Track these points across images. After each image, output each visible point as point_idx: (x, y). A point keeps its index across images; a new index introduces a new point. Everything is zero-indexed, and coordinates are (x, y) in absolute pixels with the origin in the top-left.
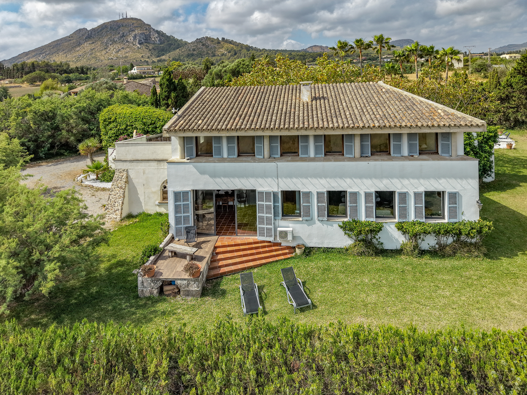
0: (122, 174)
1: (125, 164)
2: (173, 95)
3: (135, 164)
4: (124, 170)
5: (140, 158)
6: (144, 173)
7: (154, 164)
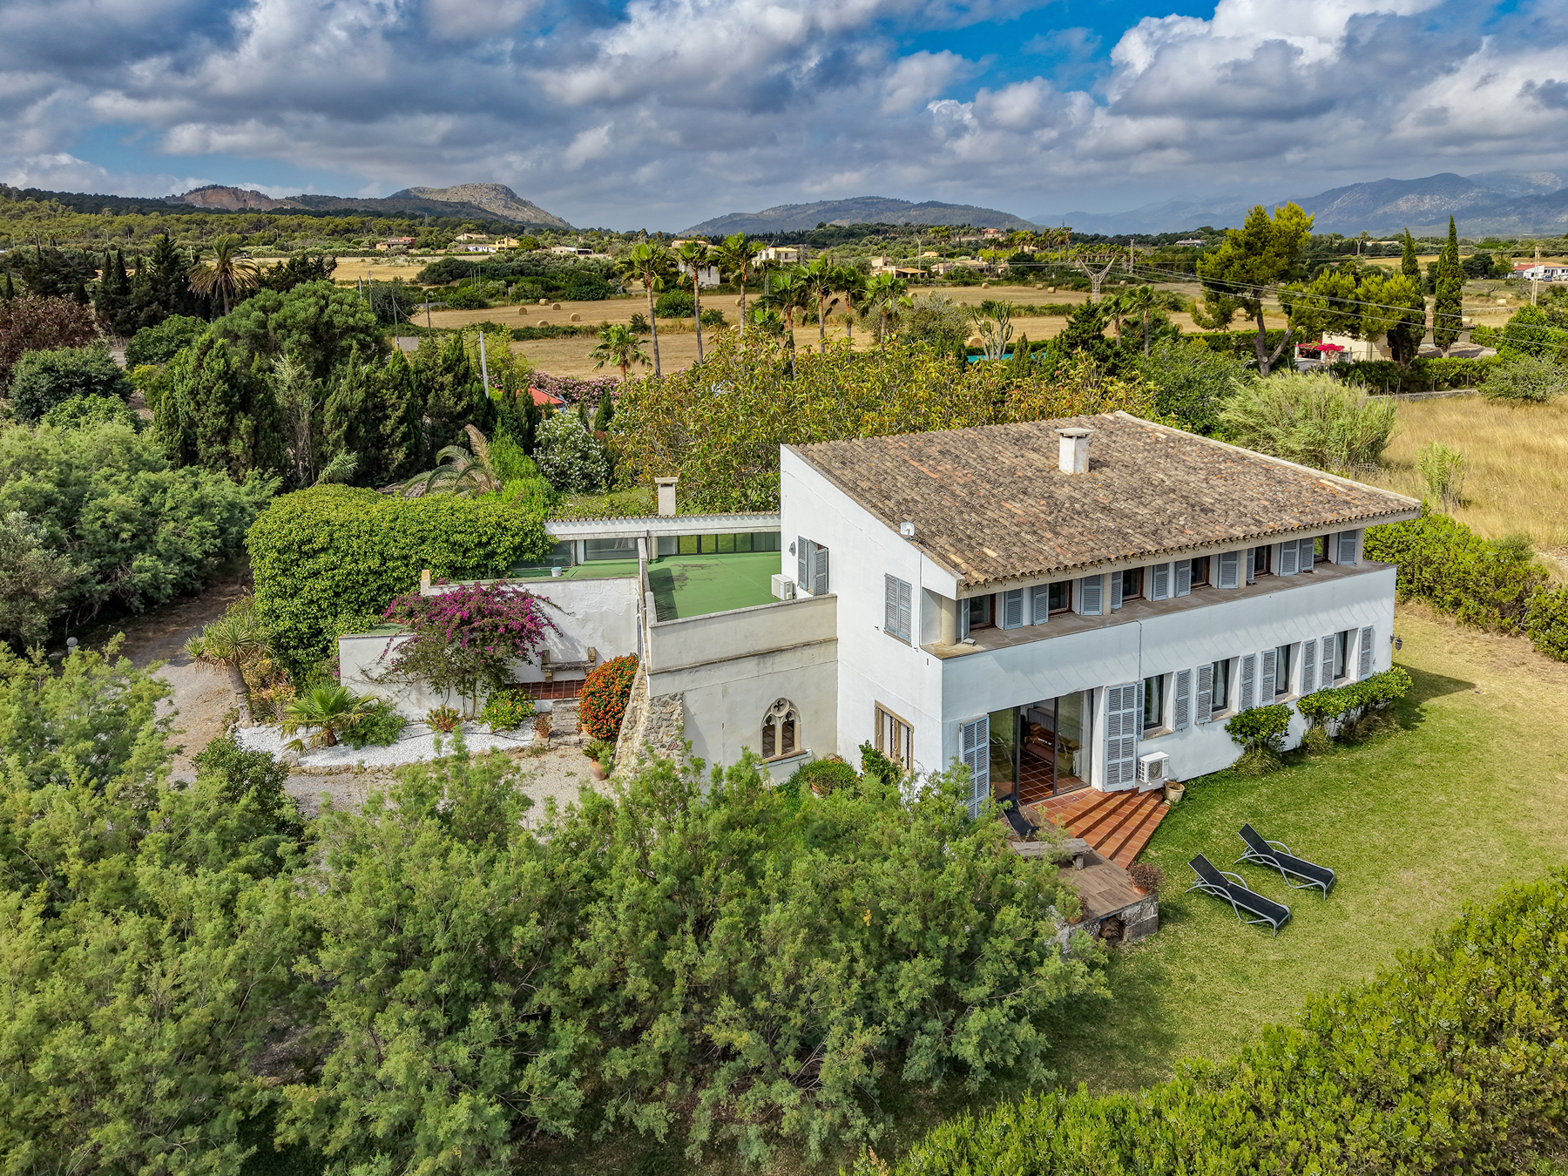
0: (669, 709)
1: (677, 678)
2: (245, 423)
3: (703, 673)
4: (674, 698)
5: (714, 657)
6: (725, 693)
7: (750, 666)
